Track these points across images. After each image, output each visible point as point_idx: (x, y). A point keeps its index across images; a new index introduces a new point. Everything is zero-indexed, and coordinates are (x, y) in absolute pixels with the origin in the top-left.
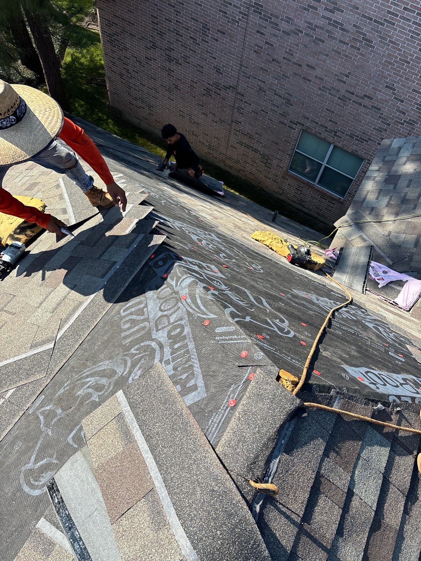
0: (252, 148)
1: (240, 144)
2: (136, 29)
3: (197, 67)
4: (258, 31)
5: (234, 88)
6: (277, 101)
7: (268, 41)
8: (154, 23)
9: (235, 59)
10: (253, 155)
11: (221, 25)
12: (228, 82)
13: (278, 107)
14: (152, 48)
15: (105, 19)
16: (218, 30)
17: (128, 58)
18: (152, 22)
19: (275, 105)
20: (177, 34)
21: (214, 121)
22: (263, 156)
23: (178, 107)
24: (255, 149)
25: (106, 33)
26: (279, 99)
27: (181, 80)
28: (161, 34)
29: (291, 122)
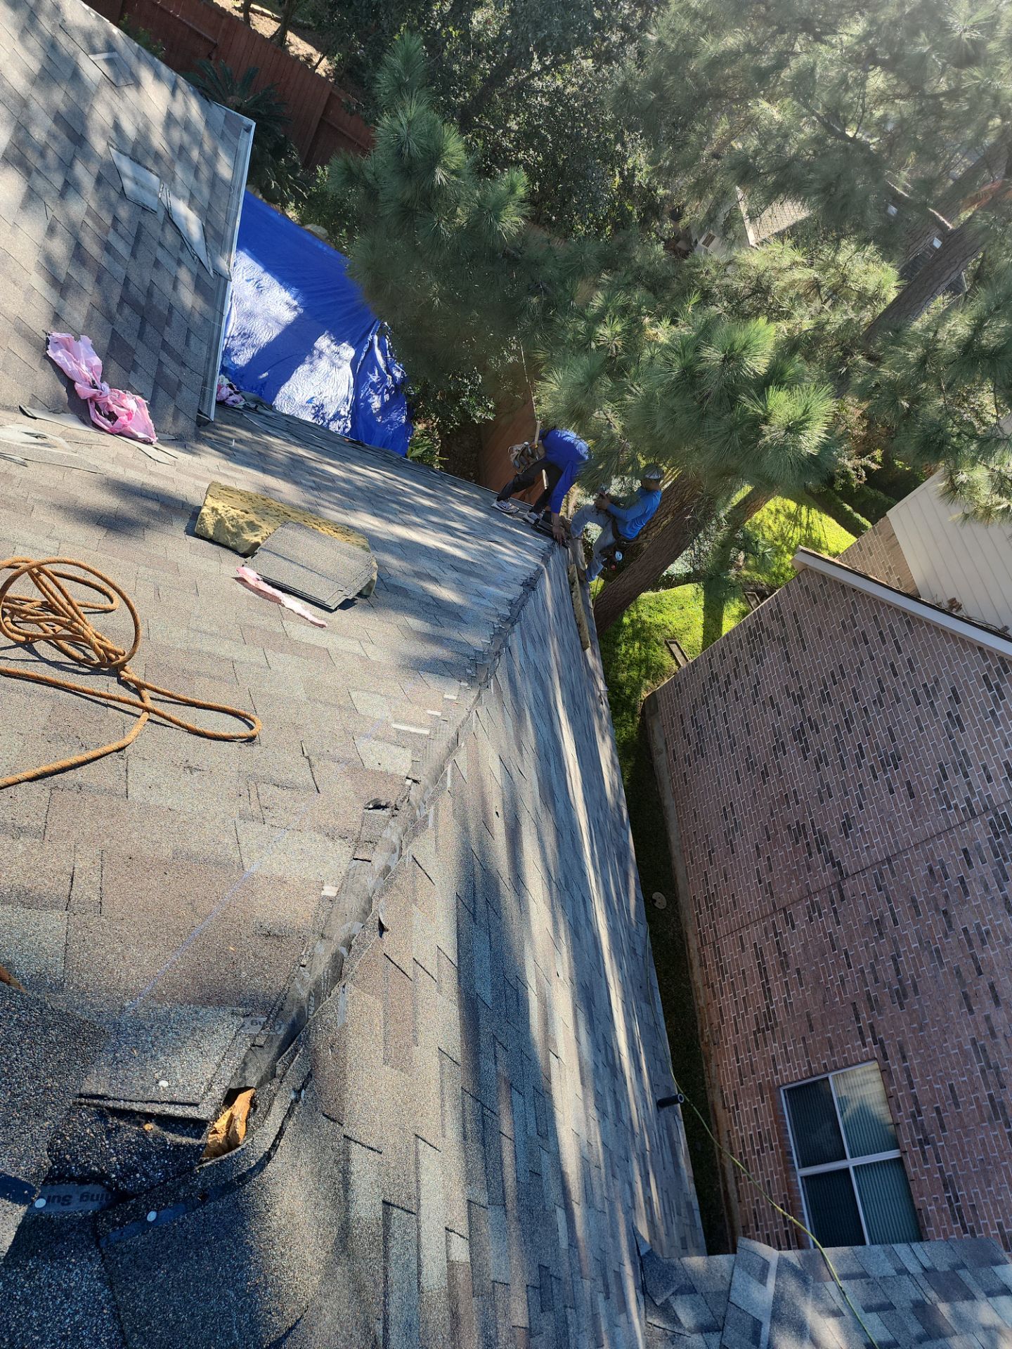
0: (767, 981)
1: (757, 952)
2: (802, 656)
3: (823, 787)
4: (965, 851)
5: (842, 874)
6: (885, 971)
7: (966, 880)
8: (833, 676)
9: (890, 843)
10: (756, 992)
11: (921, 783)
12: (842, 857)
13: (876, 981)
14: (794, 698)
15: (778, 605)
16: (908, 783)
17: (747, 672)
18: (832, 673)
19: (874, 971)
20: (846, 720)
21: (758, 876)
22: (770, 1015)
23: (734, 798)
24: (769, 989)
25: (760, 619)
26: (892, 972)
27: (781, 774)
28: (825, 698)
29: (872, 1026)
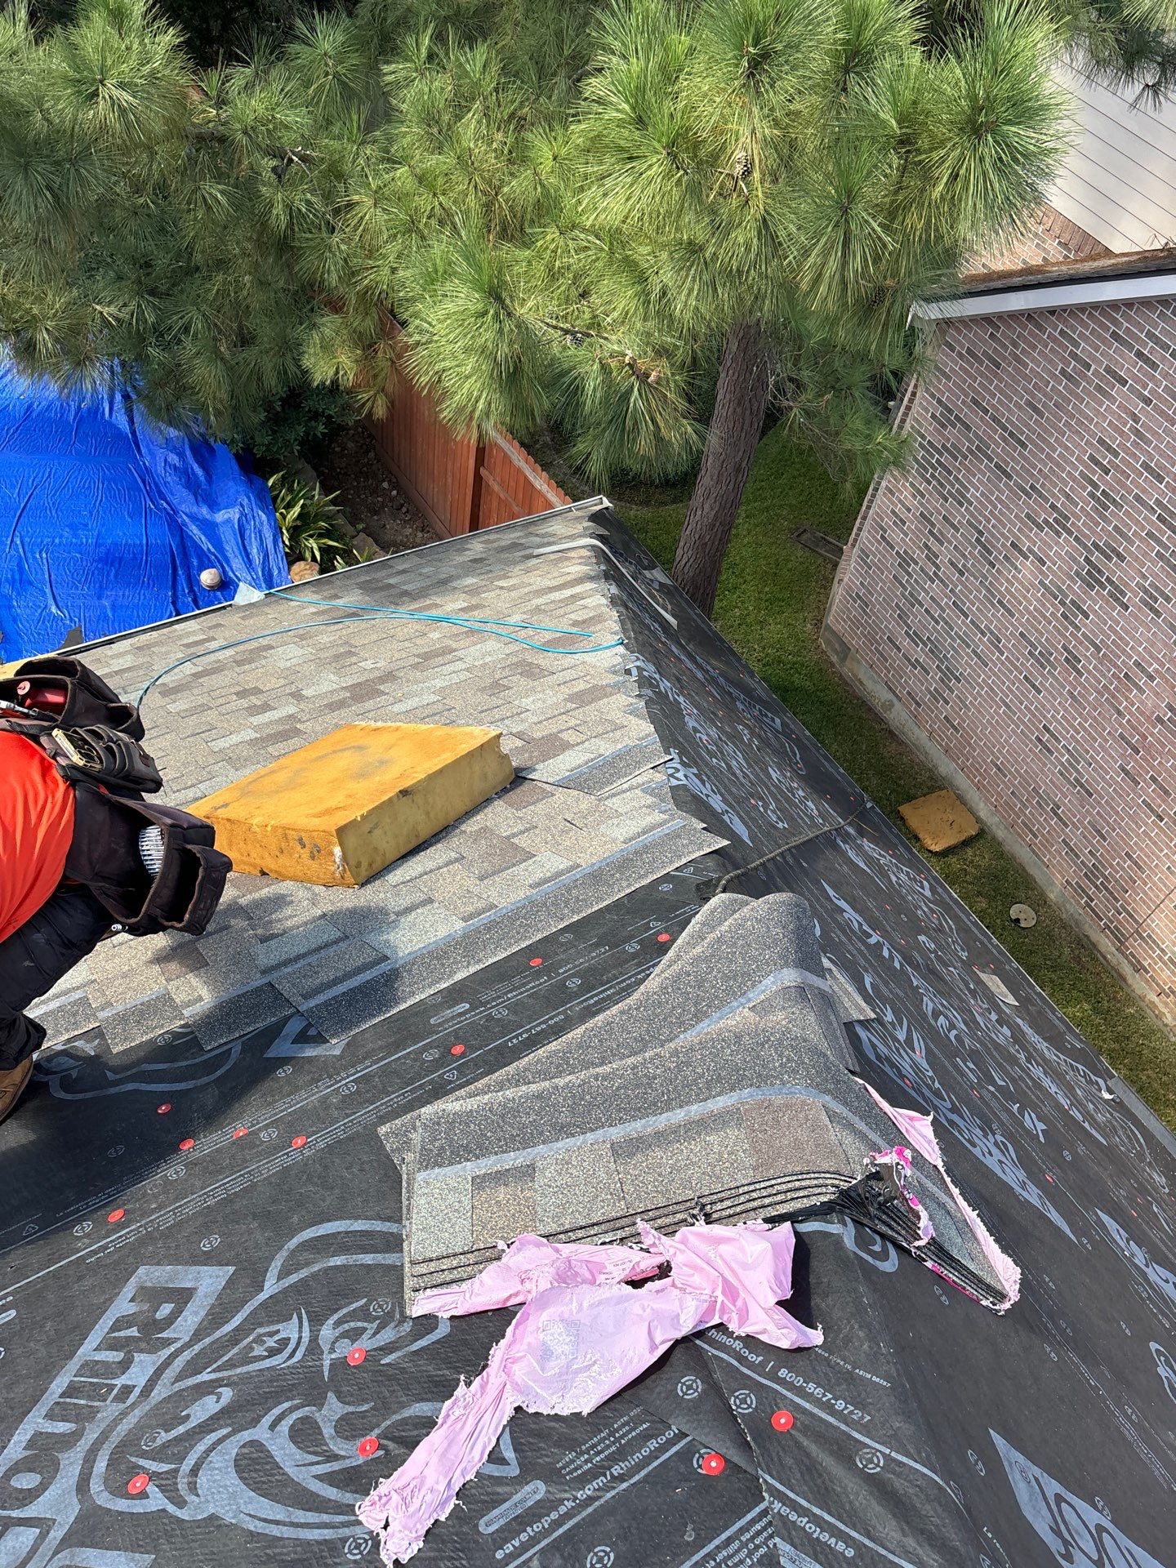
2: (1025, 458)
14: (1051, 526)
23: (1044, 717)
27: (1098, 649)
